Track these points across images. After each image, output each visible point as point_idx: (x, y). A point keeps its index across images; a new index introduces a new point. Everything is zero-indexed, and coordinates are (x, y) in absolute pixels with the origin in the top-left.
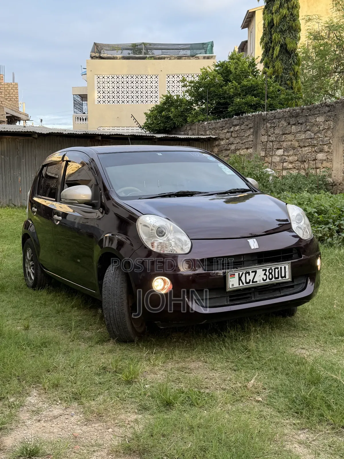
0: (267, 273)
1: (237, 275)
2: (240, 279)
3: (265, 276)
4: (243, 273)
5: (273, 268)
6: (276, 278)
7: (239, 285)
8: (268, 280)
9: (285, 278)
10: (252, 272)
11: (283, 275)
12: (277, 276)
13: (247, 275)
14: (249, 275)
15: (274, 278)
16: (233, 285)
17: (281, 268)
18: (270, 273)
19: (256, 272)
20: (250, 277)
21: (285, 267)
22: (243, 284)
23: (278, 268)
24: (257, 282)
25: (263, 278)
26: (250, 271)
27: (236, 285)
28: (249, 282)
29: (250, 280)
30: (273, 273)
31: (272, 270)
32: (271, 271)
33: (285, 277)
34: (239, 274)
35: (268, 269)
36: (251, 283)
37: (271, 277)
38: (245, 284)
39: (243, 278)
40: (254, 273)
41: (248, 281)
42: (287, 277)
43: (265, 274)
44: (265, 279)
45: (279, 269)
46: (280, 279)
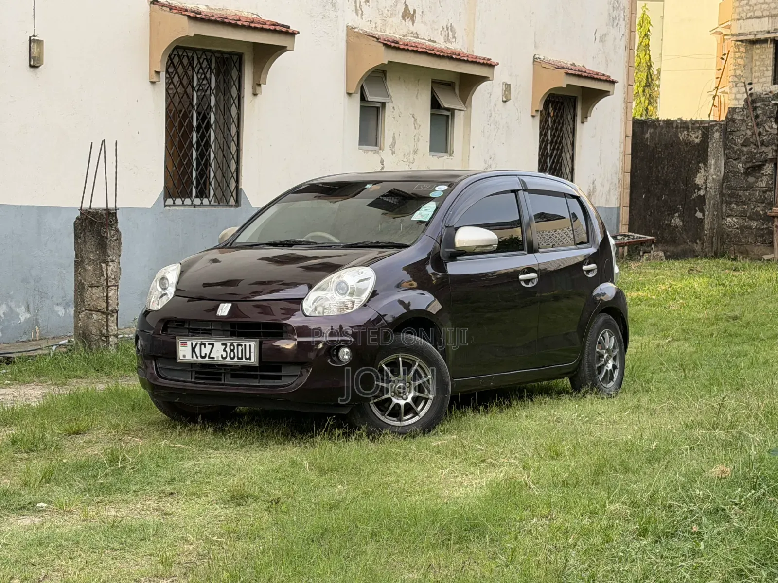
0: (228, 350)
1: (189, 343)
2: (193, 350)
3: (225, 353)
4: (197, 344)
5: (235, 344)
6: (239, 358)
7: (192, 357)
8: (228, 359)
9: (250, 360)
10: (209, 344)
11: (248, 356)
12: (240, 356)
13: (203, 346)
14: (205, 347)
15: (236, 358)
16: (184, 356)
17: (245, 345)
18: (232, 351)
19: (213, 345)
20: (206, 350)
21: (250, 346)
22: (197, 357)
23: (241, 345)
24: (213, 358)
25: (222, 355)
26: (207, 343)
27: (189, 357)
28: (205, 357)
29: (206, 354)
30: (236, 351)
31: (234, 346)
32: (232, 348)
33: (250, 358)
34: (192, 344)
35: (228, 344)
36: (207, 358)
37: (232, 355)
38: (200, 358)
39: (197, 350)
40: (211, 346)
41: (203, 355)
42: (253, 360)
43: (224, 350)
44: (224, 356)
45: (243, 347)
46: (244, 360)
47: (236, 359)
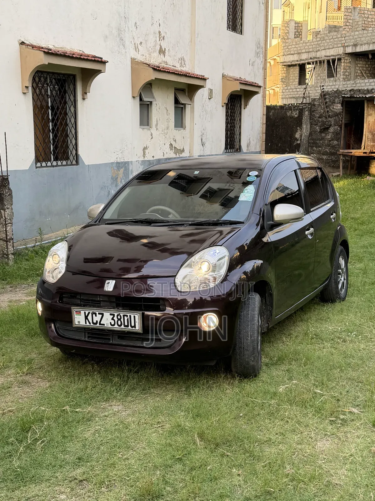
0: (115, 318)
1: (82, 312)
2: (86, 318)
3: (113, 321)
4: (89, 313)
5: (122, 315)
6: (125, 326)
7: (86, 323)
8: (116, 326)
9: (135, 328)
10: (99, 314)
11: (133, 325)
12: (126, 324)
13: (94, 315)
14: (96, 316)
15: (123, 325)
16: (79, 322)
17: (130, 316)
18: (119, 320)
19: (103, 315)
20: (97, 318)
21: (134, 317)
22: (90, 323)
23: (127, 316)
24: (104, 325)
25: (111, 323)
26: (97, 313)
27: (83, 323)
28: (96, 323)
29: (97, 321)
30: (122, 320)
31: (121, 316)
32: (119, 317)
33: (135, 326)
34: (85, 313)
35: (116, 314)
36: (98, 325)
37: (119, 323)
38: (92, 324)
39: (90, 317)
40: (101, 316)
41: (95, 322)
42: (137, 328)
43: (113, 319)
44: (113, 323)
45: (129, 317)
46: (130, 327)
47: (123, 327)
